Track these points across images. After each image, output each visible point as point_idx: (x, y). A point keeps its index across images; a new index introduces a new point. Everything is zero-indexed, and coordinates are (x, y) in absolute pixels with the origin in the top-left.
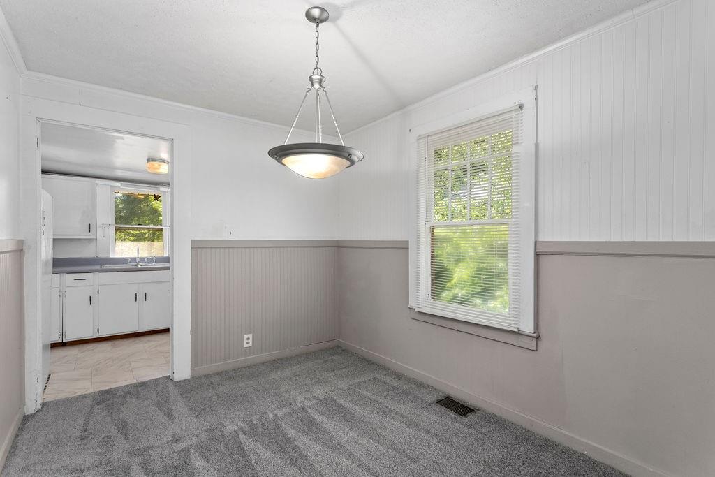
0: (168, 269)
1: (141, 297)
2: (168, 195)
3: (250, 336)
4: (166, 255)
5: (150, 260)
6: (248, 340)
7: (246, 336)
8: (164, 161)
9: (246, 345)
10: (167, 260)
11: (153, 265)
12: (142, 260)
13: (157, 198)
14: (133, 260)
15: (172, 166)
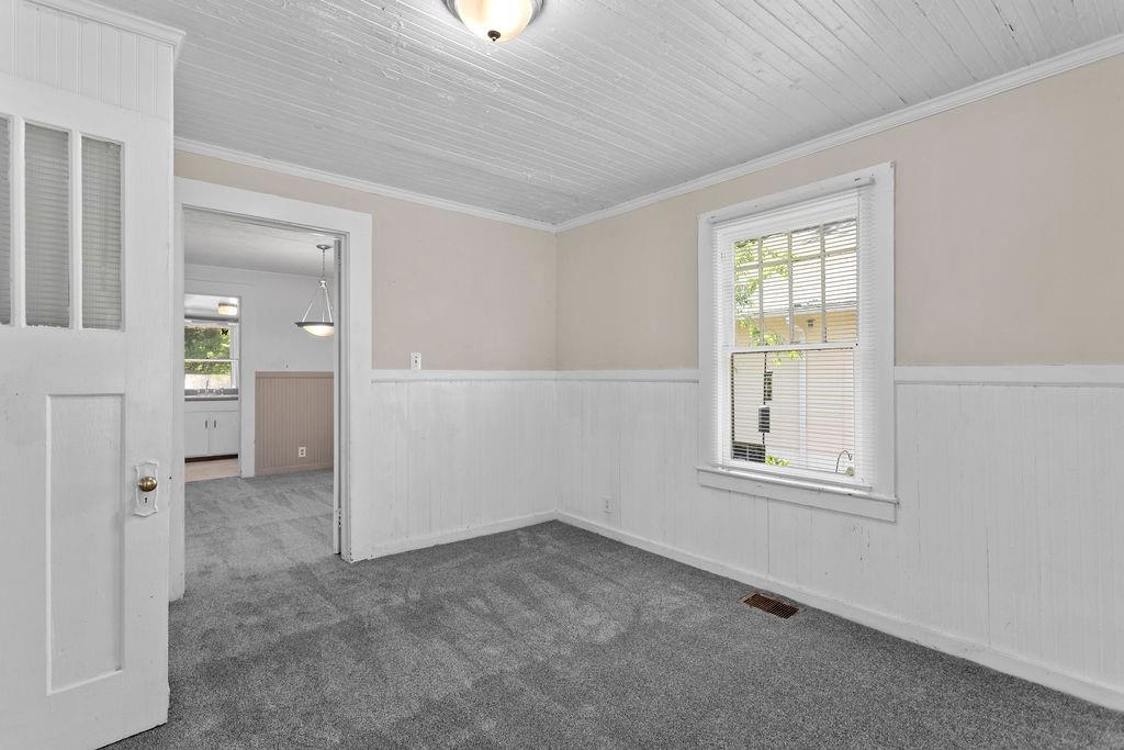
0: (237, 399)
1: (211, 425)
2: (237, 330)
3: (304, 448)
4: (234, 387)
5: (218, 392)
6: (302, 452)
7: (301, 448)
8: (233, 305)
9: (300, 456)
10: (235, 391)
11: (222, 396)
12: (211, 391)
13: (225, 332)
14: (202, 391)
15: (241, 309)
